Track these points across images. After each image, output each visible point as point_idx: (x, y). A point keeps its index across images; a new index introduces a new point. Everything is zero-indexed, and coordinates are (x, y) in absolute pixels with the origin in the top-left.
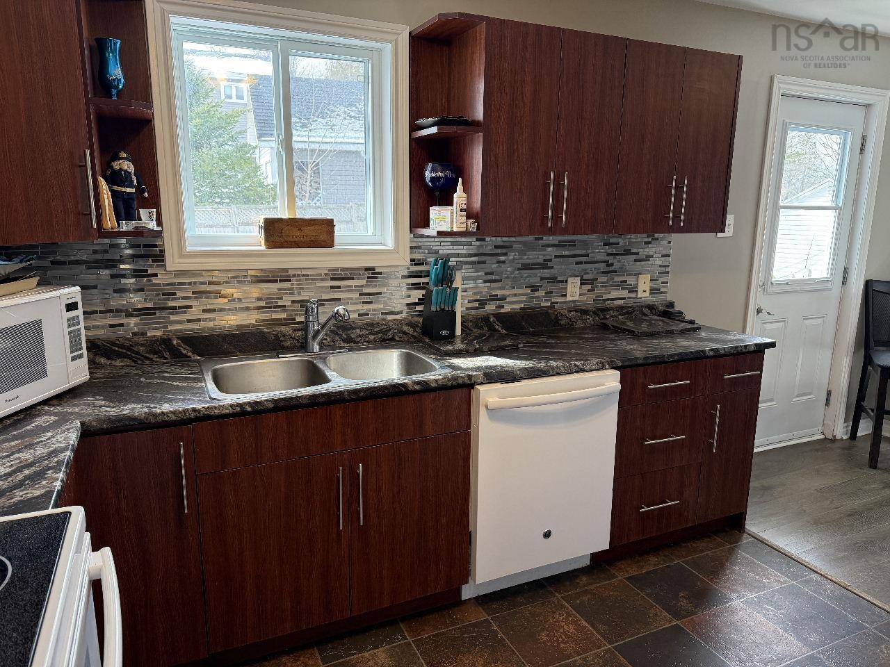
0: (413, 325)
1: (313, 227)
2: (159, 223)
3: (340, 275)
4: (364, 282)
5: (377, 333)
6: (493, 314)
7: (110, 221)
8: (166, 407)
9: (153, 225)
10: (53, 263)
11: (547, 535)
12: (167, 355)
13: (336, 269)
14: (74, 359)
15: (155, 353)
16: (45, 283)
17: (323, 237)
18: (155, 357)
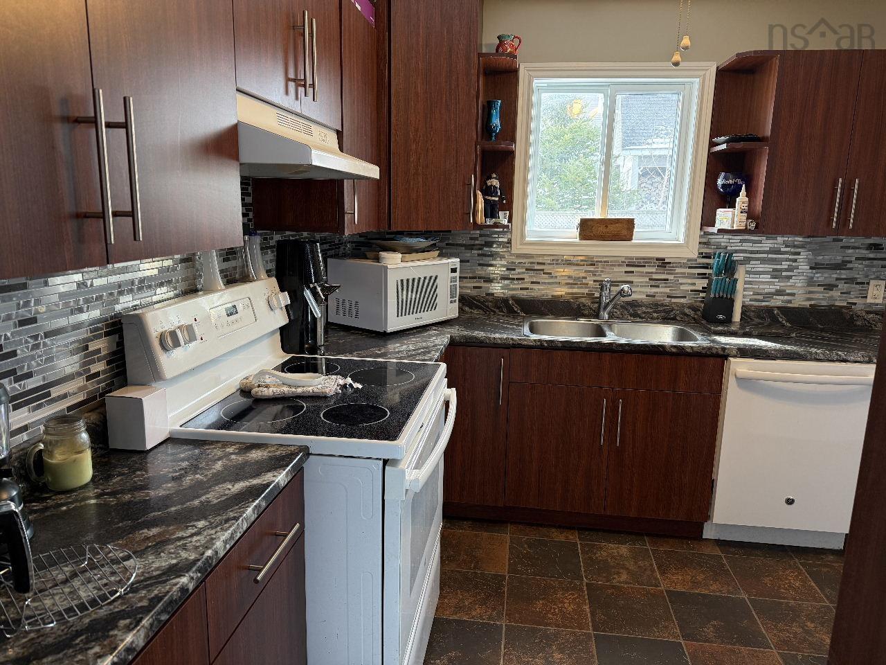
0: (695, 309)
1: (617, 225)
2: (510, 220)
3: (634, 263)
4: (654, 270)
5: (660, 312)
6: (777, 307)
7: (480, 218)
8: (497, 336)
9: (505, 222)
10: (447, 244)
11: (790, 502)
12: (505, 310)
13: (631, 258)
14: (451, 302)
15: (498, 308)
16: (441, 255)
17: (624, 232)
18: (497, 311)
